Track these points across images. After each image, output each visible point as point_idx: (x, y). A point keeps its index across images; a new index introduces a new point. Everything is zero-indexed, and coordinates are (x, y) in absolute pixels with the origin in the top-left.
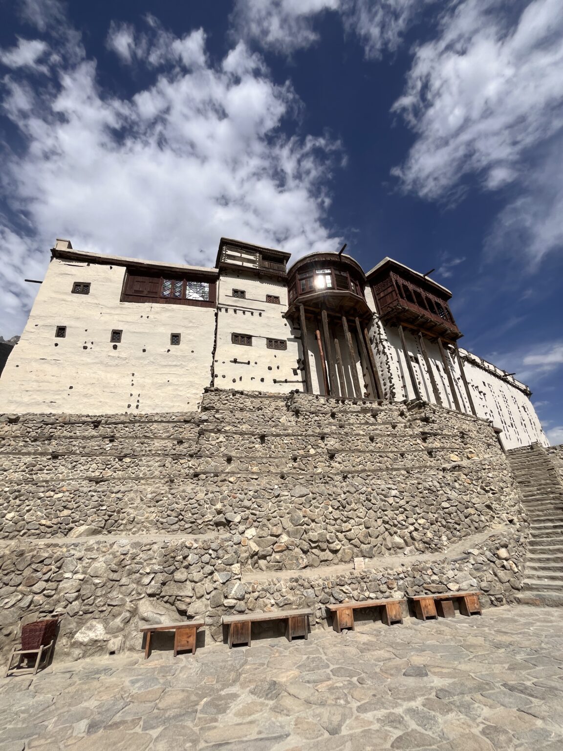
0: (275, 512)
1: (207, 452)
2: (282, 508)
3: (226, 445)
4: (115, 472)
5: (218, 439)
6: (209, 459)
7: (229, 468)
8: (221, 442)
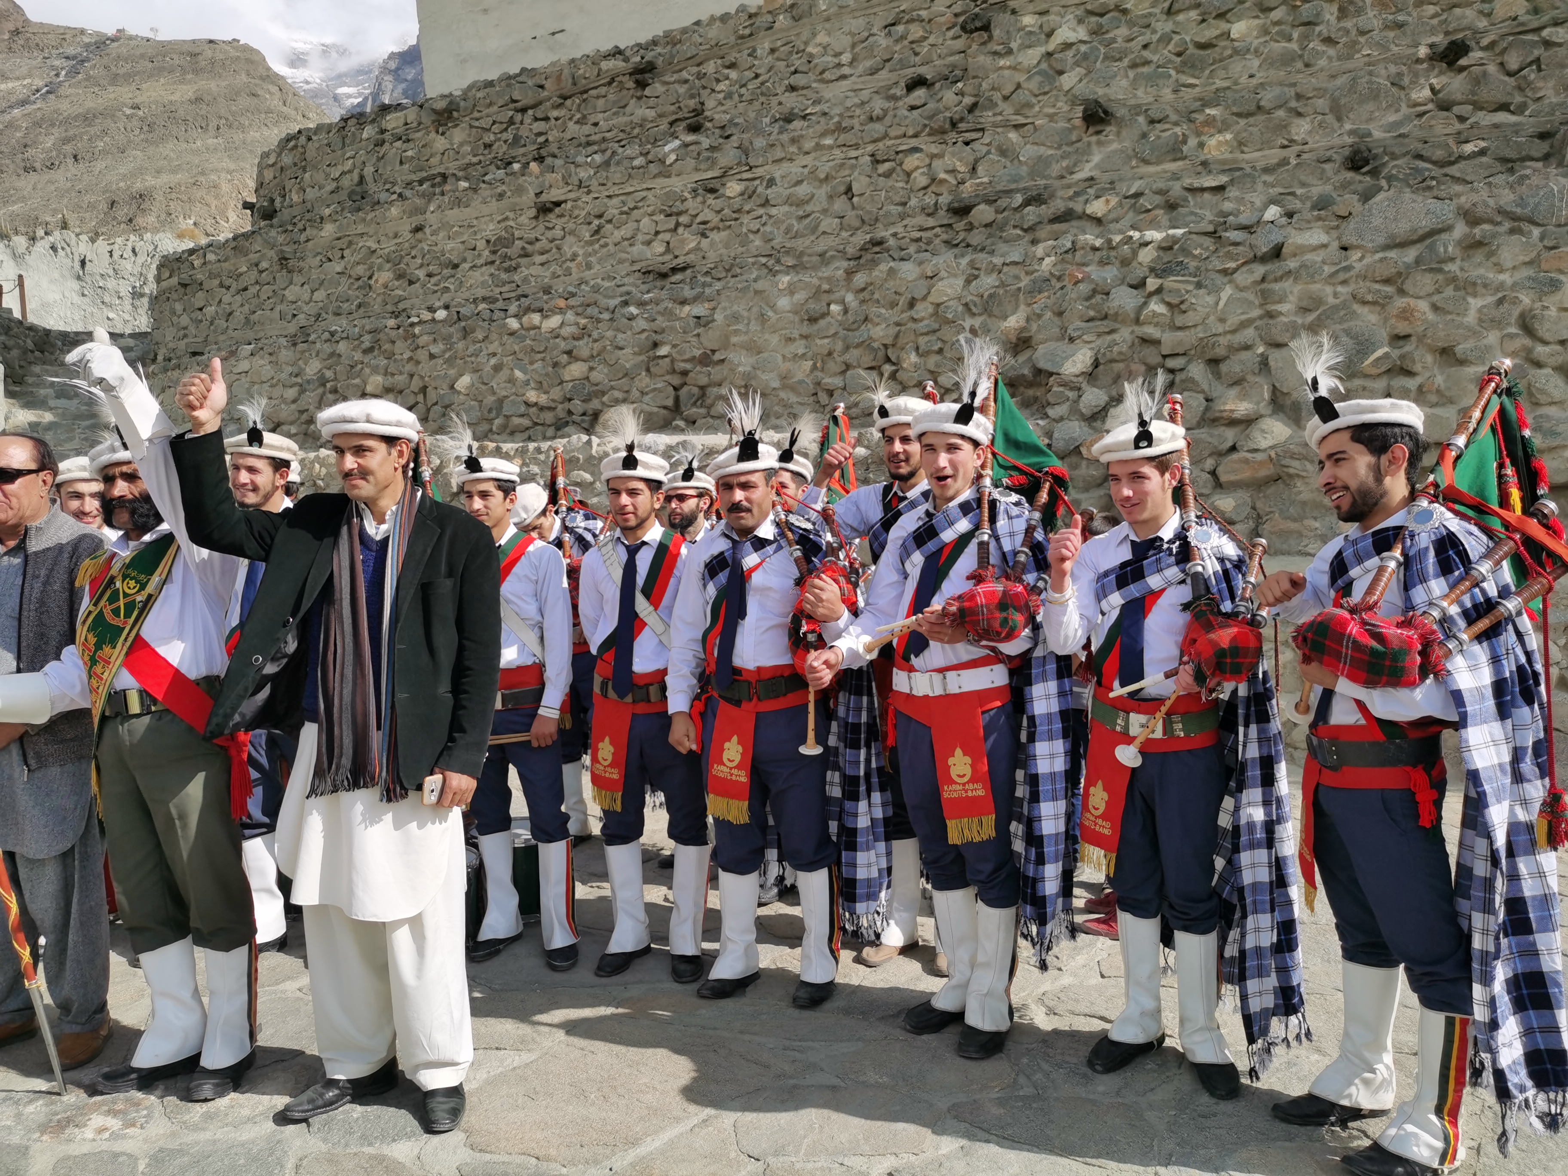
0: (1244, 325)
1: (1002, 106)
2: (1284, 308)
3: (1085, 57)
4: (704, 235)
5: (1049, 35)
6: (1013, 136)
7: (1096, 158)
8: (1068, 46)
